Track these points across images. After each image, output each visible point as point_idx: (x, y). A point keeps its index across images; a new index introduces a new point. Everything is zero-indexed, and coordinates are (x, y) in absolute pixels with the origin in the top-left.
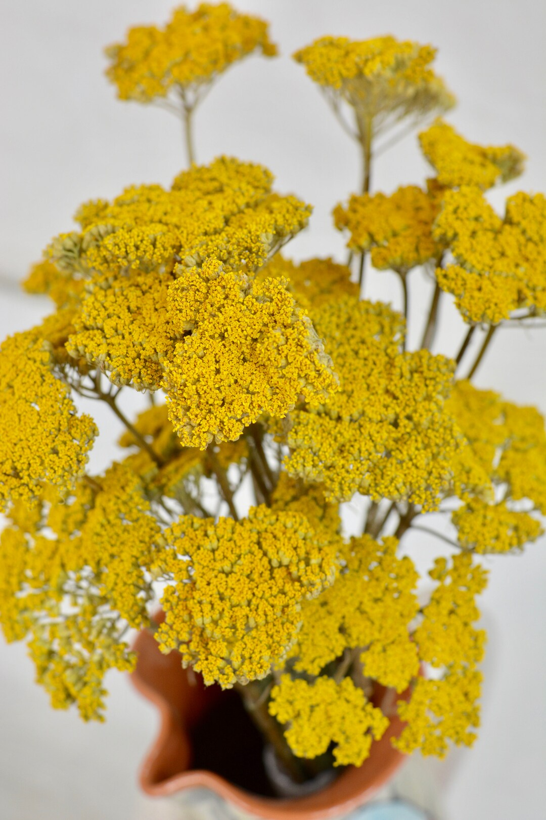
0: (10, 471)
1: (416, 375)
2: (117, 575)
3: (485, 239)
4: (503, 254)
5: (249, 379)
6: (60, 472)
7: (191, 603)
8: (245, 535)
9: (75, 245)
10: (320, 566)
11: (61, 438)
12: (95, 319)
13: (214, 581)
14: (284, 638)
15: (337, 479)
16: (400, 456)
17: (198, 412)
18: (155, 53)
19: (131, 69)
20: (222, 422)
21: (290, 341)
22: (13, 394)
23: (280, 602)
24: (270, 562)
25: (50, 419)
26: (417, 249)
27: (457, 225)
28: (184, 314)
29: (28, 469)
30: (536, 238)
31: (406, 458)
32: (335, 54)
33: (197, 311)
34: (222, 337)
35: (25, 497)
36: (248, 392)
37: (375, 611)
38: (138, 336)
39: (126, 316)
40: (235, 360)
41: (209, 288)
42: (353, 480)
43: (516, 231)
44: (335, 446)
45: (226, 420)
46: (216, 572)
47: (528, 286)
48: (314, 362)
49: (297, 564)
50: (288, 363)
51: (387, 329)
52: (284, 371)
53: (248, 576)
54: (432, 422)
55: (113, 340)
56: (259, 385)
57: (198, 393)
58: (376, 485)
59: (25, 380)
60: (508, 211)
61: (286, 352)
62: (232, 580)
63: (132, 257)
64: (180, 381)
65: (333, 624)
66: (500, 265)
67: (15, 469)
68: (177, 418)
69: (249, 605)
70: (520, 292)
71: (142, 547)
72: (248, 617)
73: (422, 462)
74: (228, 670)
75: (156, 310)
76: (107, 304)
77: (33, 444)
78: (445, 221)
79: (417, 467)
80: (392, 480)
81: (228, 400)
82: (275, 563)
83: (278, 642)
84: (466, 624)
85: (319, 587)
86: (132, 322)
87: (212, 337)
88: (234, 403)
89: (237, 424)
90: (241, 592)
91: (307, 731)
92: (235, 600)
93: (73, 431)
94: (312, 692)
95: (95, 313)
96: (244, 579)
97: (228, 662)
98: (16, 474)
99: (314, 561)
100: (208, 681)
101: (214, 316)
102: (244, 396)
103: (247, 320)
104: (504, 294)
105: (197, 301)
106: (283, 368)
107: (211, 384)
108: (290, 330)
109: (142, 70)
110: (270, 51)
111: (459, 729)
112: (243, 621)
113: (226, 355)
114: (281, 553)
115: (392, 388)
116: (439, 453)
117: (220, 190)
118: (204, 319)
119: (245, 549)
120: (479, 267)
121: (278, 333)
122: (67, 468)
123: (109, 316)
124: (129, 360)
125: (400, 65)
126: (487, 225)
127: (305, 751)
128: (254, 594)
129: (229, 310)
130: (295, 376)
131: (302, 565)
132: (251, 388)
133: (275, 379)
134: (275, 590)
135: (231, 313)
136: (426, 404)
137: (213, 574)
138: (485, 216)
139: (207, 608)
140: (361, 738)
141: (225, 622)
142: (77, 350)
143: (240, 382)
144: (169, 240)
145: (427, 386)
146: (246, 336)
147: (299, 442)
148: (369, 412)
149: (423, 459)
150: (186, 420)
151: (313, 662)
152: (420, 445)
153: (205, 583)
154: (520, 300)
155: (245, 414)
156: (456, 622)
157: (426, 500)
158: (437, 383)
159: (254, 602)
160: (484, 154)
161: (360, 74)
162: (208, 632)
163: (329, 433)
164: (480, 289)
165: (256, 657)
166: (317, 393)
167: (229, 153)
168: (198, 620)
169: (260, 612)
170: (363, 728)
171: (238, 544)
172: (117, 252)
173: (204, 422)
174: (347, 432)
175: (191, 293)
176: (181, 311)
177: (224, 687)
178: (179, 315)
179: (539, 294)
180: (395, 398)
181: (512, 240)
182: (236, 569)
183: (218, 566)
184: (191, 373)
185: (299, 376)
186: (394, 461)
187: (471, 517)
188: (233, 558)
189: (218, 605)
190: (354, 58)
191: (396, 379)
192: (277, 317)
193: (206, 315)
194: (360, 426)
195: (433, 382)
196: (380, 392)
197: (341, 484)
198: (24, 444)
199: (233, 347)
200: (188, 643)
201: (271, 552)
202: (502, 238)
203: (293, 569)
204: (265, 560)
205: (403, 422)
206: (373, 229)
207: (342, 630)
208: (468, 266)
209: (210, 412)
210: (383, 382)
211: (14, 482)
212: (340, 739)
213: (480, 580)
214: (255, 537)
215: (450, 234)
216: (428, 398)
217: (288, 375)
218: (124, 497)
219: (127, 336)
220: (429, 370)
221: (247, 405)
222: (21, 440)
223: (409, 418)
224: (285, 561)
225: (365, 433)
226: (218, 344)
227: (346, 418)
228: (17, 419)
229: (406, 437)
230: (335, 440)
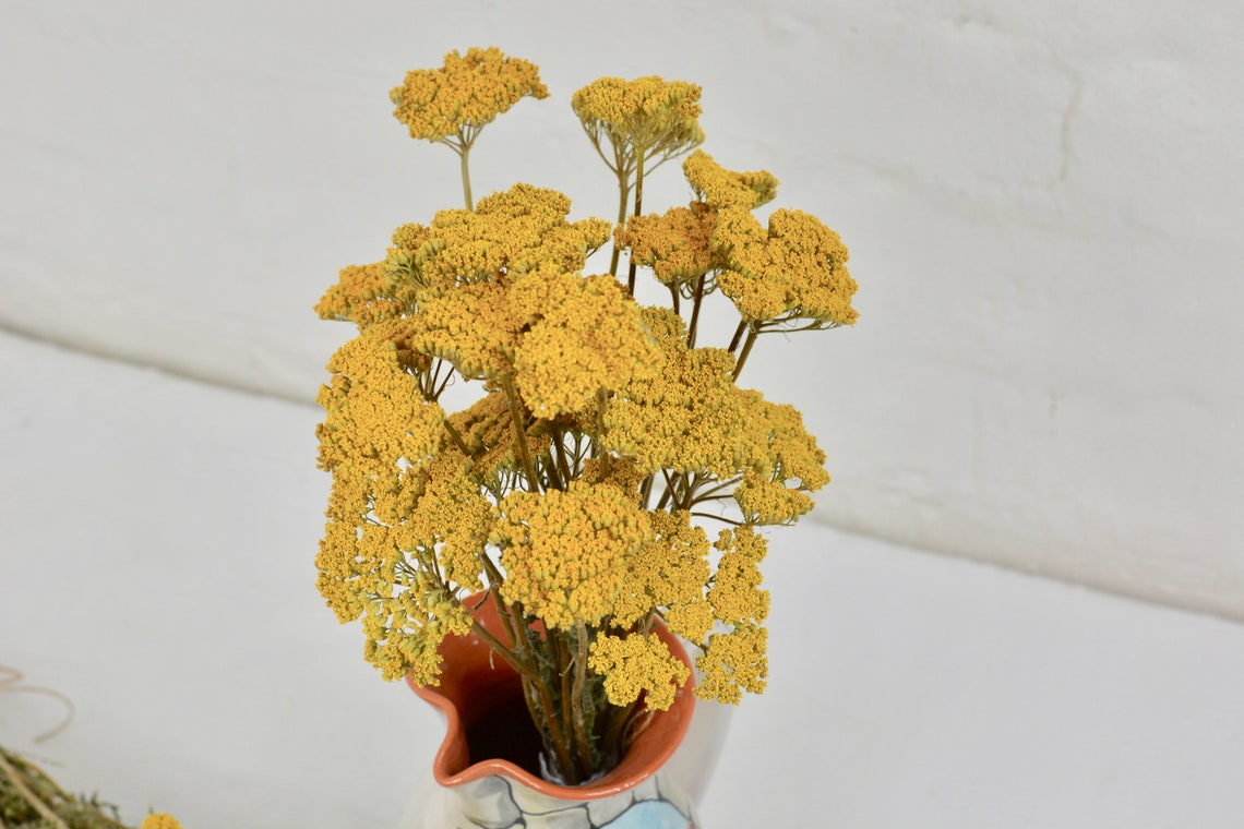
0: (370, 453)
1: (705, 366)
2: (456, 546)
3: (756, 249)
4: (771, 263)
5: (588, 360)
6: (416, 451)
7: (530, 561)
8: (572, 503)
9: (409, 261)
10: (637, 527)
11: (415, 422)
12: (441, 320)
13: (549, 541)
14: (612, 586)
15: (647, 453)
16: (696, 434)
17: (546, 388)
18: (441, 94)
19: (420, 110)
20: (567, 396)
21: (624, 326)
22: (366, 387)
23: (606, 555)
24: (594, 524)
25: (404, 406)
26: (695, 261)
27: (732, 237)
28: (528, 308)
29: (387, 449)
30: (798, 248)
31: (701, 435)
32: (615, 93)
33: (540, 306)
34: (564, 325)
35: (383, 475)
36: (588, 370)
37: (674, 575)
38: (482, 331)
39: (468, 317)
40: (575, 345)
41: (549, 287)
42: (660, 453)
43: (780, 242)
44: (644, 425)
45: (570, 394)
46: (549, 534)
47: (793, 289)
48: (643, 343)
49: (617, 526)
50: (622, 344)
51: (673, 331)
52: (619, 351)
53: (577, 536)
54: (723, 404)
55: (458, 336)
56: (597, 363)
57: (548, 372)
58: (679, 458)
59: (377, 375)
60: (771, 226)
61: (620, 335)
62: (563, 540)
63: (468, 266)
64: (531, 362)
65: (640, 585)
66: (770, 271)
67: (375, 450)
68: (528, 394)
69: (580, 559)
70: (787, 294)
71: (479, 520)
72: (580, 570)
73: (716, 439)
74: (567, 614)
75: (493, 310)
76: (449, 307)
77: (390, 428)
78: (721, 236)
79: (711, 442)
80: (692, 454)
81: (572, 377)
82: (598, 526)
83: (607, 591)
84: (751, 585)
85: (638, 541)
86: (473, 321)
87: (555, 326)
88: (577, 380)
89: (580, 397)
90: (573, 550)
91: (622, 681)
92: (568, 555)
93: (424, 416)
94: (625, 645)
95: (440, 315)
96: (573, 538)
97: (566, 607)
98: (376, 454)
99: (631, 523)
100: (550, 625)
101: (556, 308)
102: (584, 374)
103: (586, 311)
104: (775, 295)
105: (539, 297)
106: (618, 348)
107: (557, 364)
108: (622, 317)
109: (432, 110)
110: (539, 92)
111: (751, 677)
112: (577, 573)
113: (568, 340)
114: (603, 517)
115: (685, 377)
116: (729, 431)
117: (526, 212)
118: (547, 312)
119: (572, 514)
120: (754, 272)
121: (613, 320)
122: (422, 446)
123: (452, 317)
124: (477, 351)
125: (673, 102)
126: (756, 238)
127: (619, 700)
128: (584, 551)
129: (570, 303)
130: (628, 355)
131: (622, 526)
132: (590, 367)
133: (611, 358)
134: (602, 547)
135: (572, 305)
136: (715, 389)
137: (546, 536)
138: (755, 230)
139: (545, 563)
140: (668, 686)
141: (562, 574)
142: (426, 346)
143: (581, 362)
144: (496, 252)
145: (714, 374)
146: (584, 324)
147: (614, 422)
148: (668, 397)
149: (716, 434)
150: (536, 395)
151: (625, 618)
152: (712, 425)
153: (541, 543)
154: (788, 301)
155: (586, 388)
156: (743, 584)
157: (722, 470)
158: (723, 372)
159: (585, 556)
160: (743, 180)
161: (640, 111)
162: (547, 585)
163: (637, 415)
164: (756, 291)
165: (590, 601)
166: (646, 368)
167: (524, 182)
168: (538, 573)
169: (591, 564)
170: (669, 677)
171: (566, 510)
172: (455, 263)
173: (552, 396)
174: (653, 413)
175: (534, 291)
176: (525, 306)
177: (563, 629)
178: (524, 311)
179: (804, 295)
180: (688, 385)
181: (777, 249)
182: (567, 530)
183: (551, 528)
184: (540, 356)
185: (632, 355)
186: (692, 439)
187: (752, 491)
188: (563, 521)
189: (554, 559)
190: (633, 96)
191: (688, 369)
192: (609, 308)
193: (549, 309)
194: (661, 410)
195: (720, 371)
196: (676, 380)
197: (650, 457)
198: (381, 429)
199: (573, 334)
200: (528, 596)
201: (595, 516)
202: (769, 248)
203: (614, 529)
204: (590, 523)
205: (697, 405)
206: (656, 245)
207: (648, 591)
208: (745, 272)
209: (556, 387)
210: (678, 373)
211: (373, 462)
212: (649, 687)
213: (759, 549)
214: (579, 504)
215: (727, 245)
216: (717, 384)
217: (622, 354)
218: (454, 481)
219: (470, 332)
220: (715, 361)
221: (587, 381)
222: (378, 426)
223: (701, 401)
224: (607, 524)
225: (667, 416)
226: (560, 331)
227: (649, 402)
228: (372, 409)
229: (700, 418)
230: (643, 419)
